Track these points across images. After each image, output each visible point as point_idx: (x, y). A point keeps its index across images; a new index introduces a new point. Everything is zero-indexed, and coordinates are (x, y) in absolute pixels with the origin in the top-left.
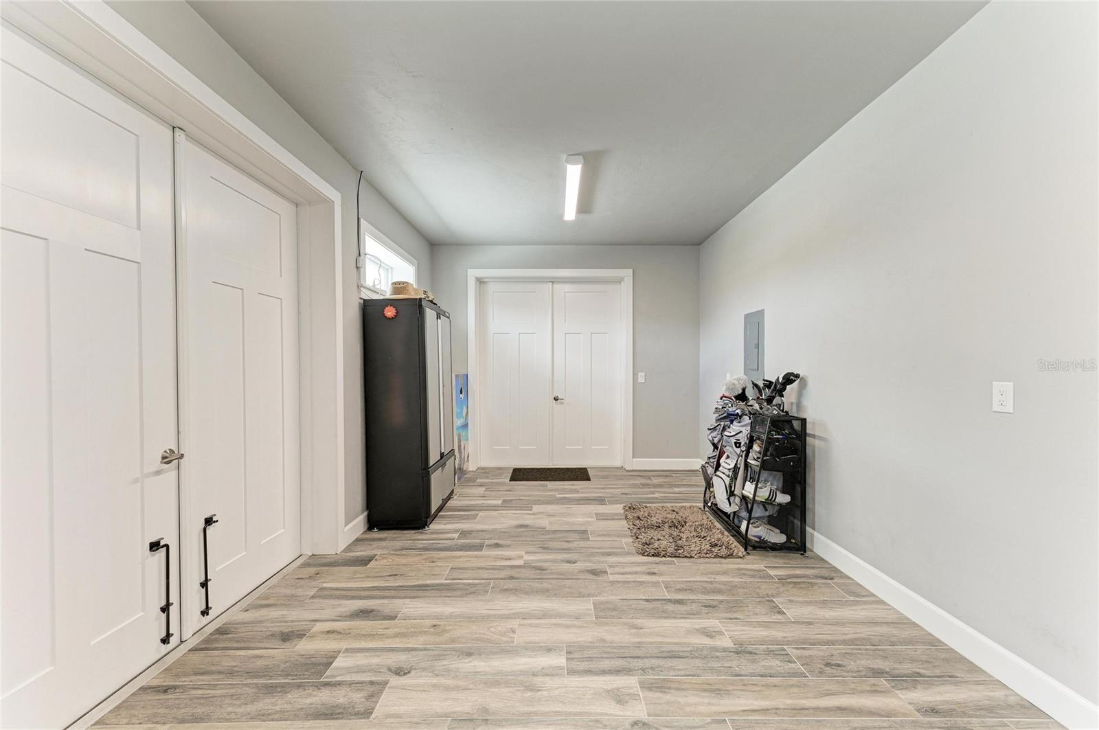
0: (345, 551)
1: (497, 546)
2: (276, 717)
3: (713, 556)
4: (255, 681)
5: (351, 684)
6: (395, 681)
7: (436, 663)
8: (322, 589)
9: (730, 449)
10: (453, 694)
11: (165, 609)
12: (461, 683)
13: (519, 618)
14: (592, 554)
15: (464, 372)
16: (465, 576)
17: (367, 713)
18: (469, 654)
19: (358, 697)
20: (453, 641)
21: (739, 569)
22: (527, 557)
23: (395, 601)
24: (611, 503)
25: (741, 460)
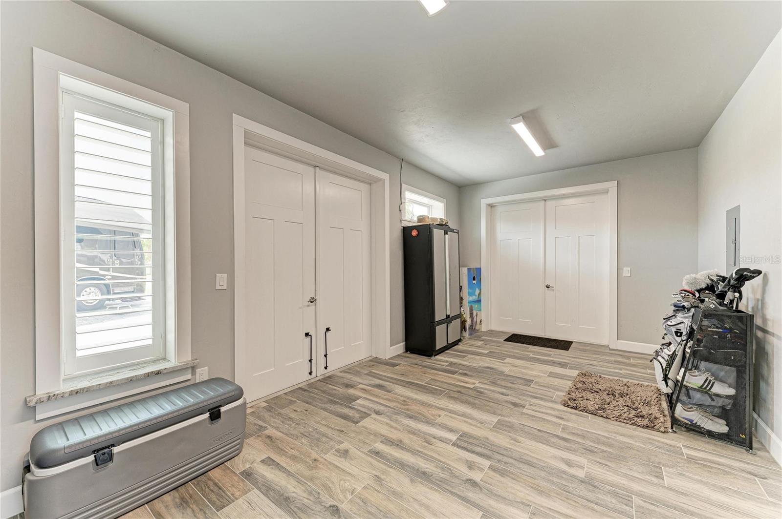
0: (389, 359)
1: (465, 374)
2: (329, 411)
3: (631, 423)
4: (330, 397)
5: (358, 410)
6: (374, 416)
7: (394, 416)
8: (371, 372)
9: (671, 337)
10: (392, 430)
11: (310, 361)
12: (398, 427)
13: (448, 411)
14: (524, 395)
15: (478, 266)
16: (436, 384)
17: (356, 423)
18: (411, 418)
19: (357, 415)
20: (408, 410)
21: (649, 439)
22: (477, 385)
23: (395, 385)
24: (571, 368)
25: (680, 348)
